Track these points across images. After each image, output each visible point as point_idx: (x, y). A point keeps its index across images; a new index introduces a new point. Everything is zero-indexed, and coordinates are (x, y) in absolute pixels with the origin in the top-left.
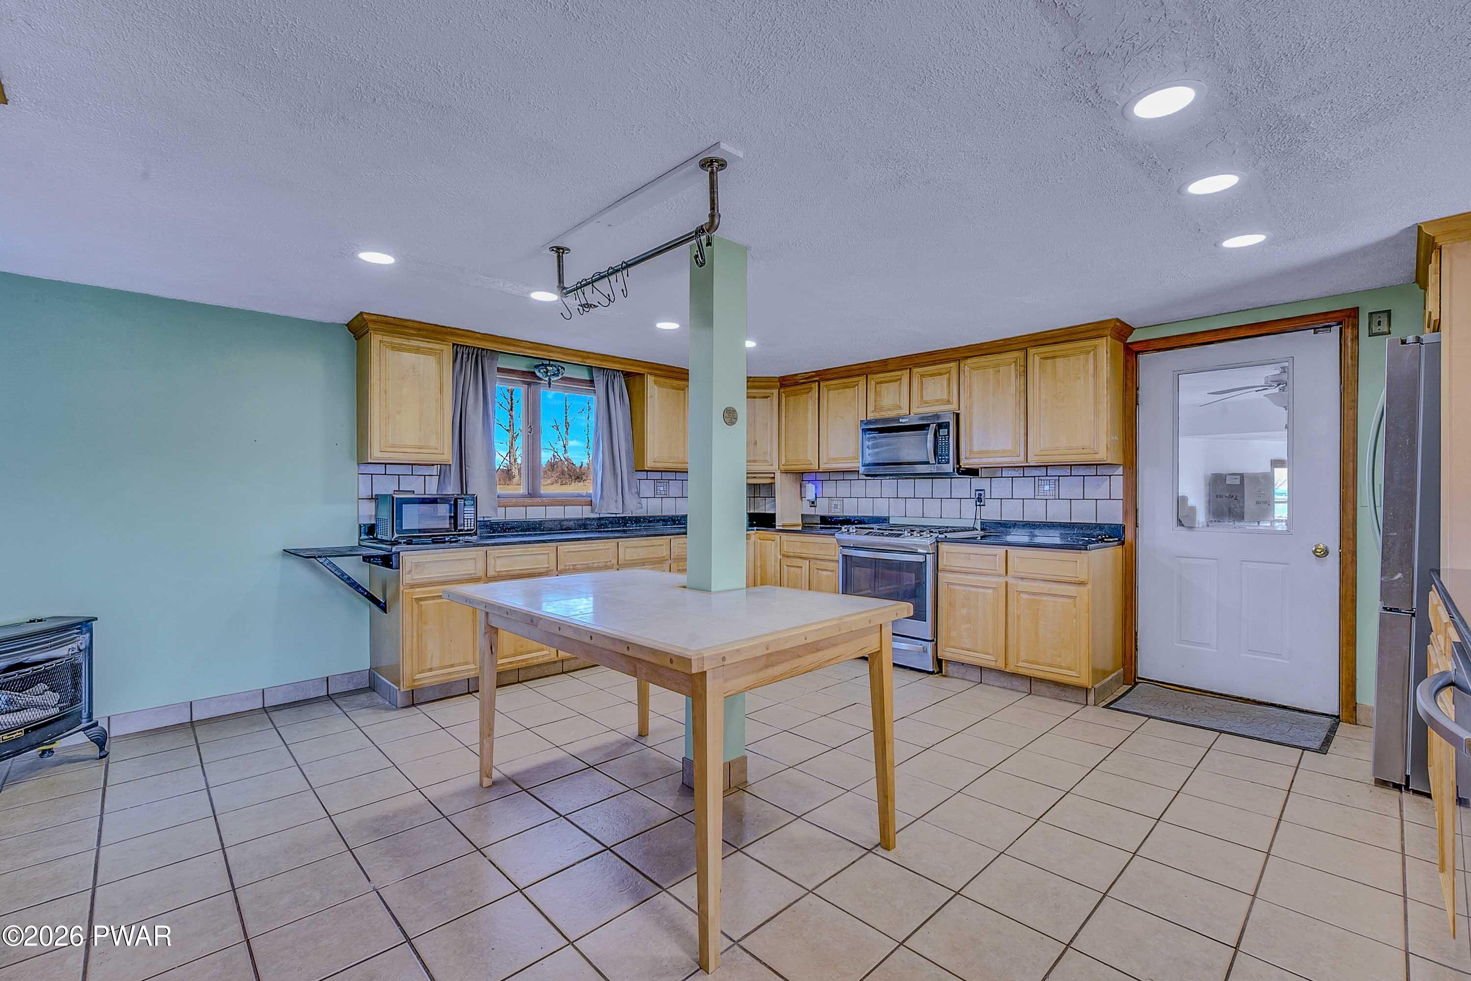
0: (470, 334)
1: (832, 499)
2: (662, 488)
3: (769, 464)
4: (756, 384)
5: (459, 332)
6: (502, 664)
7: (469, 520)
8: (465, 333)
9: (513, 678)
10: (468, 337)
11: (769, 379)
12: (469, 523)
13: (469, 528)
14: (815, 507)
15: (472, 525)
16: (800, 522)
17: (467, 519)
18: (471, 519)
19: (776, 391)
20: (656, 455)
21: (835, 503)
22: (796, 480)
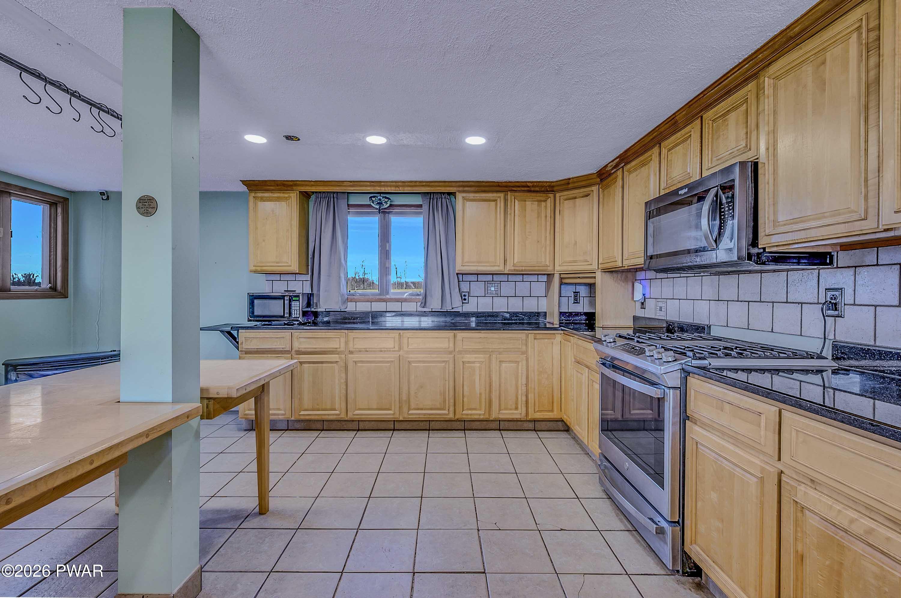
0: (307, 183)
1: (658, 300)
2: (493, 289)
3: (589, 263)
4: (576, 184)
5: (300, 183)
6: (304, 415)
7: (296, 311)
8: (303, 183)
9: (319, 426)
10: (306, 185)
11: (587, 177)
12: (296, 312)
13: (296, 316)
14: (645, 309)
15: (298, 314)
16: (631, 324)
17: (295, 310)
18: (297, 310)
19: (595, 188)
20: (466, 260)
21: (660, 304)
22: (626, 280)
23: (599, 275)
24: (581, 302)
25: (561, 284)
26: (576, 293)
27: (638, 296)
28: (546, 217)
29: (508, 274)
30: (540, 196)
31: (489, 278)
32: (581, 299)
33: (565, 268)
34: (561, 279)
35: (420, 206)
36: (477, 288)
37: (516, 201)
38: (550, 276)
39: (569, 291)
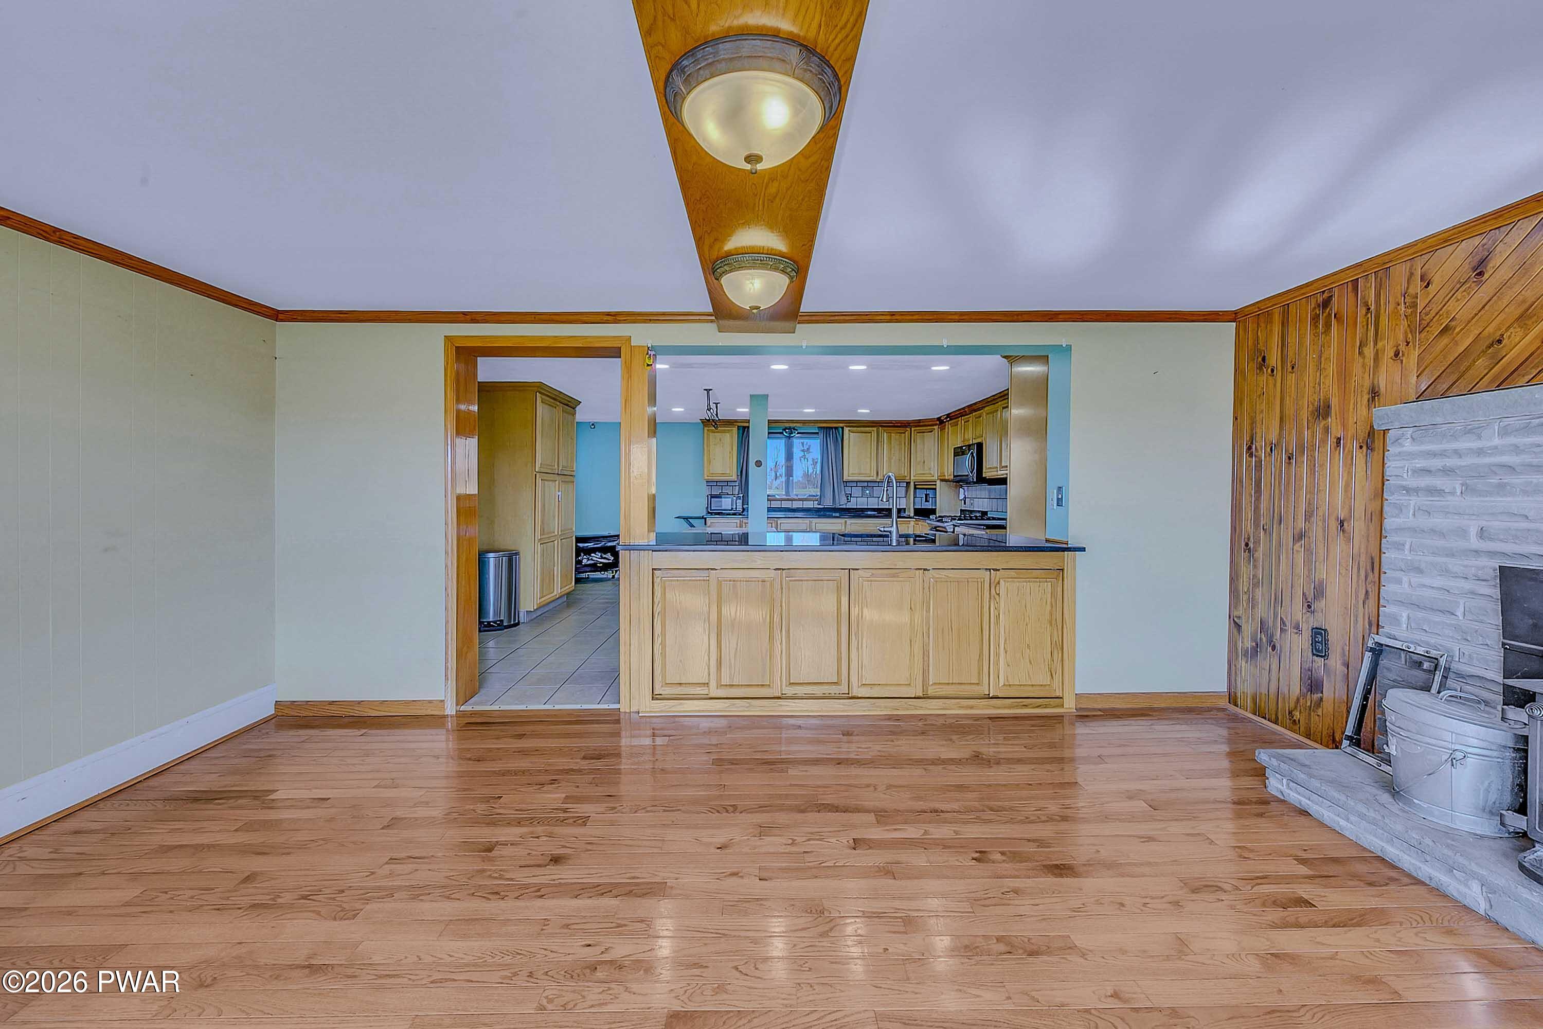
2: (868, 492)
3: (930, 475)
4: (925, 423)
11: (932, 420)
12: (739, 507)
19: (936, 427)
20: (850, 472)
21: (972, 502)
22: (956, 486)
23: (938, 482)
24: (930, 501)
25: (915, 488)
26: (926, 495)
27: (962, 497)
28: (905, 444)
29: (879, 482)
30: (901, 430)
31: (866, 484)
32: (931, 499)
33: (917, 478)
34: (915, 485)
35: (818, 433)
36: (857, 492)
37: (885, 434)
38: (908, 483)
39: (921, 494)
